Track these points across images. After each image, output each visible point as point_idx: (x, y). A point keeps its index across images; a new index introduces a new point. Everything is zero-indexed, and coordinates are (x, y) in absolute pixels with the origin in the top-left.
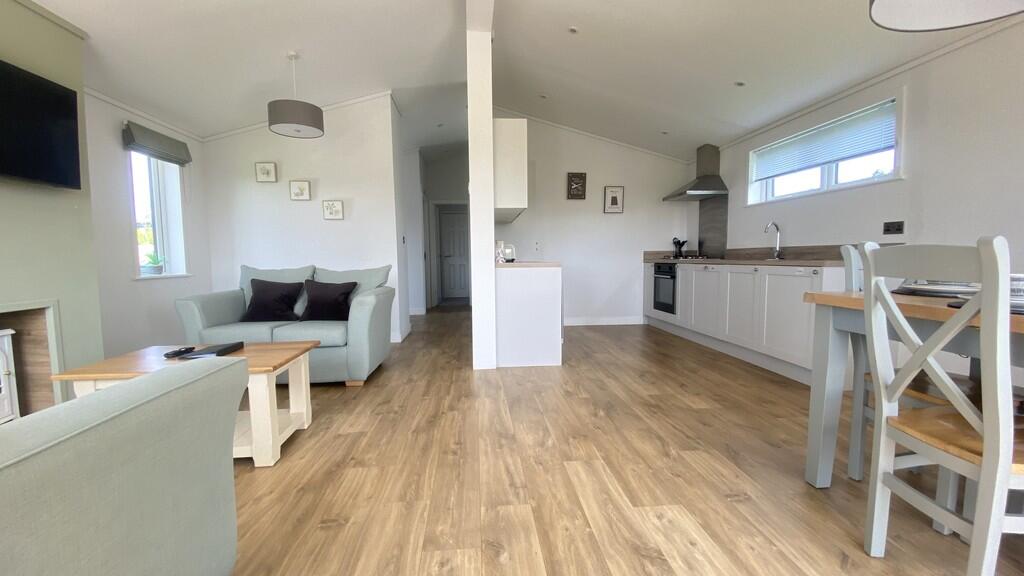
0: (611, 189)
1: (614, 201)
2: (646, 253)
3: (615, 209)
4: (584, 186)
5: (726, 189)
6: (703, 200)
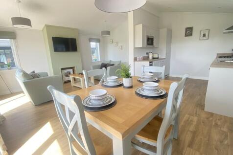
1: (204, 35)
3: (204, 38)
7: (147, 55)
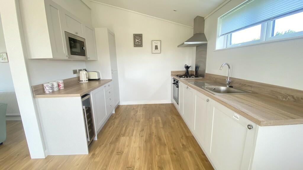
0: (154, 42)
1: (156, 48)
2: (172, 72)
3: (157, 51)
4: (141, 40)
5: (207, 41)
6: (198, 46)
7: (75, 76)
